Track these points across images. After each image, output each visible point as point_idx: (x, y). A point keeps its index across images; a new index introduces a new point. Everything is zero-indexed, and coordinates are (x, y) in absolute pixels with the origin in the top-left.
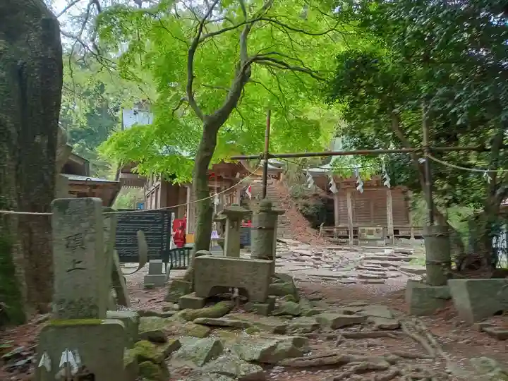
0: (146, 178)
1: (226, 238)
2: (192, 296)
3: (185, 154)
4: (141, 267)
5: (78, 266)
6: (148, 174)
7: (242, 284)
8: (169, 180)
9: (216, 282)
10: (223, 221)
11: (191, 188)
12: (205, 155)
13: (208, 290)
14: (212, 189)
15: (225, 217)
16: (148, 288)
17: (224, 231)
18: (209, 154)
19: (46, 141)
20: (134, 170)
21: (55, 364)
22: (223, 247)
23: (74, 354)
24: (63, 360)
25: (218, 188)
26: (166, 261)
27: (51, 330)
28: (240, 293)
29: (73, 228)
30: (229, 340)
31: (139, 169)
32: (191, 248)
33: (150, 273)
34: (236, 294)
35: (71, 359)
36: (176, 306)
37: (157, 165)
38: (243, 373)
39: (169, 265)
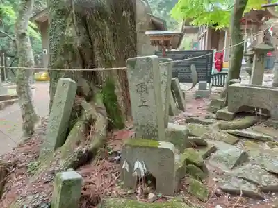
0: (198, 28)
1: (253, 68)
2: (225, 110)
3: (224, 8)
4: (194, 86)
5: (144, 104)
6: (199, 26)
7: (266, 107)
8: (213, 27)
9: (244, 103)
10: (252, 56)
11: (228, 31)
12: (240, 6)
13: (238, 107)
14: (243, 30)
15: (253, 52)
16: (198, 98)
17: (252, 62)
18: (243, 6)
19: (129, 15)
20: (191, 23)
21: (131, 167)
22: (250, 74)
23: (142, 164)
24: (136, 166)
25: (247, 30)
26: (209, 82)
27: (128, 147)
28: (263, 112)
29: (140, 78)
30: (254, 151)
31: (194, 23)
32: (227, 74)
33: (199, 89)
34: (260, 113)
35: (140, 166)
36: (214, 116)
37: (206, 18)
38: (265, 184)
39: (211, 84)
